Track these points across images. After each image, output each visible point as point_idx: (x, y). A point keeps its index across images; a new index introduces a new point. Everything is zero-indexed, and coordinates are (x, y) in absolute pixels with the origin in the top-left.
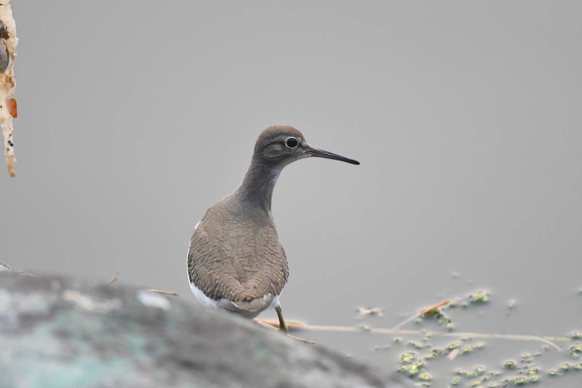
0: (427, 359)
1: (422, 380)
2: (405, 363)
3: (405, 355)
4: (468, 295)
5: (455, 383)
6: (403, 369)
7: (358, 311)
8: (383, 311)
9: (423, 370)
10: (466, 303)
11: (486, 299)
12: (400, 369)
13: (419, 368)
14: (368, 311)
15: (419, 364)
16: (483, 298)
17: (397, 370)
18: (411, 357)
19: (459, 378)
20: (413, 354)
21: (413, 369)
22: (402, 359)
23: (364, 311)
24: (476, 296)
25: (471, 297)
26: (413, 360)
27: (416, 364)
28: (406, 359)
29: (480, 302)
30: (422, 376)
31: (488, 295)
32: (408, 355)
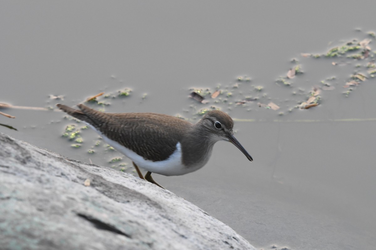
0: (82, 129)
1: (77, 142)
2: (68, 131)
3: (69, 126)
4: (117, 91)
5: (97, 145)
6: (66, 135)
7: (49, 97)
8: (64, 98)
9: (79, 136)
10: (115, 96)
11: (128, 94)
12: (64, 134)
13: (76, 135)
14: (55, 97)
15: (76, 132)
16: (126, 93)
17: (62, 135)
18: (73, 128)
19: (100, 141)
20: (74, 126)
21: (73, 135)
22: (66, 129)
23: (53, 97)
24: (123, 91)
25: (119, 92)
26: (73, 130)
27: (75, 132)
28: (69, 129)
29: (124, 96)
30: (78, 140)
31: (130, 92)
32: (71, 126)
